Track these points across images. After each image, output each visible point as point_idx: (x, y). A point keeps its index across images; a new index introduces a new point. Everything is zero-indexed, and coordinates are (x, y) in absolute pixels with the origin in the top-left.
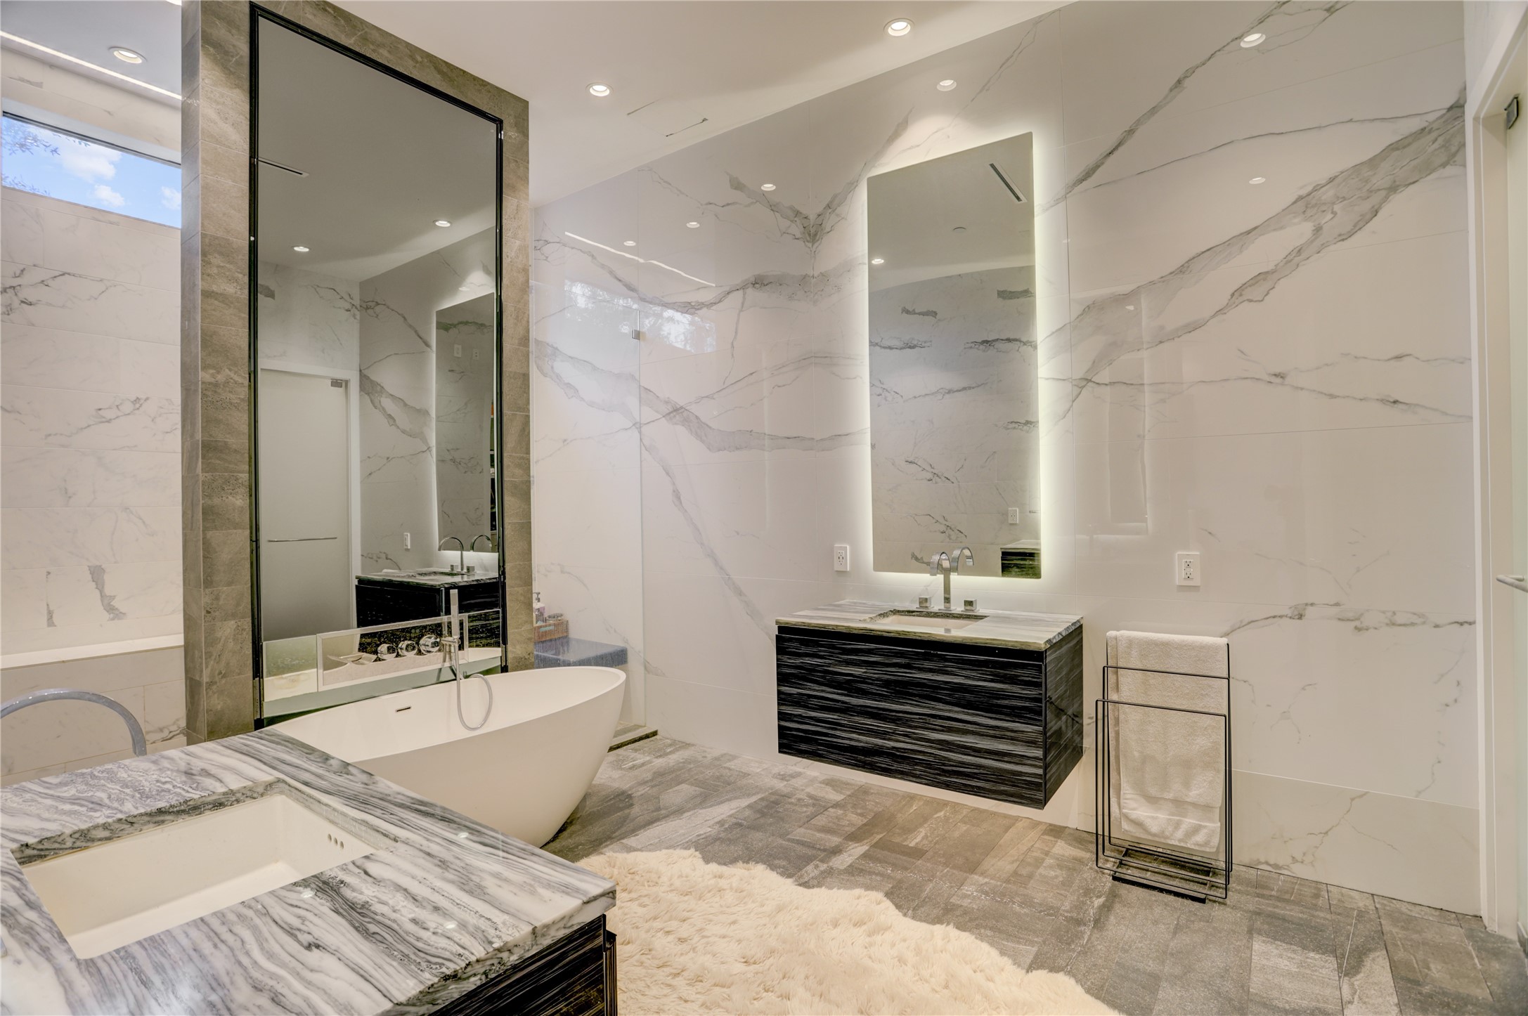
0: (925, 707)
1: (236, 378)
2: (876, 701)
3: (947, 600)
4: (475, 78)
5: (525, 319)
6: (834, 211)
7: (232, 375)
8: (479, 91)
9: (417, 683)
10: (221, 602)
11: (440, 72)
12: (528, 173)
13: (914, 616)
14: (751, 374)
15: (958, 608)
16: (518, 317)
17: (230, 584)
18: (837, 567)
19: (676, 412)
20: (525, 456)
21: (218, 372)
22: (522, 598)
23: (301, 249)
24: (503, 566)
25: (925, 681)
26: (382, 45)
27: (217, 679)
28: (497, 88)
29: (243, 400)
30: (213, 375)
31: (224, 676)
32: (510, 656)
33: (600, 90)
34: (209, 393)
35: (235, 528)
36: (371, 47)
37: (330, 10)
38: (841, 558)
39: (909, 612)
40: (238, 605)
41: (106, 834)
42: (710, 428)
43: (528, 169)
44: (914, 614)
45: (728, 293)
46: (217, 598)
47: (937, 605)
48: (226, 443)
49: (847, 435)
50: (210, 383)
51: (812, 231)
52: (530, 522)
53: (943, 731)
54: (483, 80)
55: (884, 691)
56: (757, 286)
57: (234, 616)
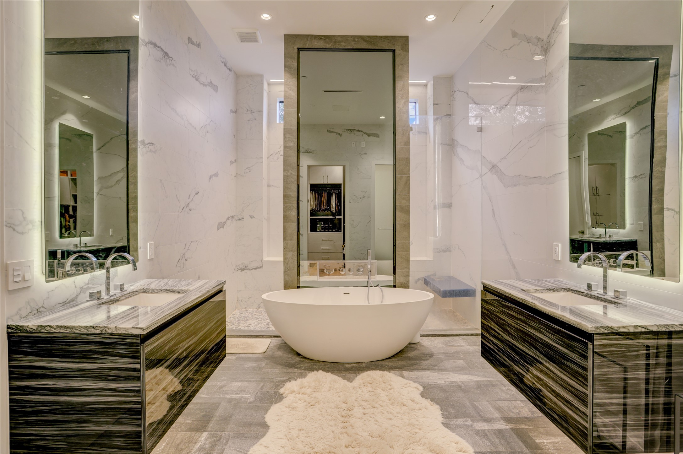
0: (531, 351)
1: (293, 173)
2: (513, 339)
3: (605, 288)
4: (381, 37)
5: (408, 133)
6: (555, 30)
7: (292, 172)
8: (384, 41)
9: (356, 285)
10: (288, 246)
11: (365, 41)
12: (409, 68)
13: (579, 294)
14: (520, 142)
15: (610, 294)
16: (403, 133)
17: (291, 240)
18: (555, 258)
19: (494, 167)
20: (407, 194)
21: (288, 172)
22: (404, 257)
23: (382, 117)
24: (395, 242)
25: (532, 334)
26: (342, 41)
27: (287, 270)
28: (392, 36)
29: (295, 180)
30: (286, 173)
31: (289, 270)
32: (397, 281)
33: (431, 18)
34: (286, 179)
35: (292, 222)
36: (338, 44)
37: (323, 38)
38: (556, 251)
39: (577, 291)
40: (293, 248)
41: (157, 291)
42: (505, 175)
43: (409, 66)
44: (579, 293)
45: (511, 98)
46: (287, 245)
47: (598, 291)
48: (290, 195)
49: (561, 173)
50: (286, 176)
51: (545, 47)
52: (409, 224)
53: (538, 370)
54: (385, 36)
55: (515, 334)
56: (522, 90)
57: (292, 251)
